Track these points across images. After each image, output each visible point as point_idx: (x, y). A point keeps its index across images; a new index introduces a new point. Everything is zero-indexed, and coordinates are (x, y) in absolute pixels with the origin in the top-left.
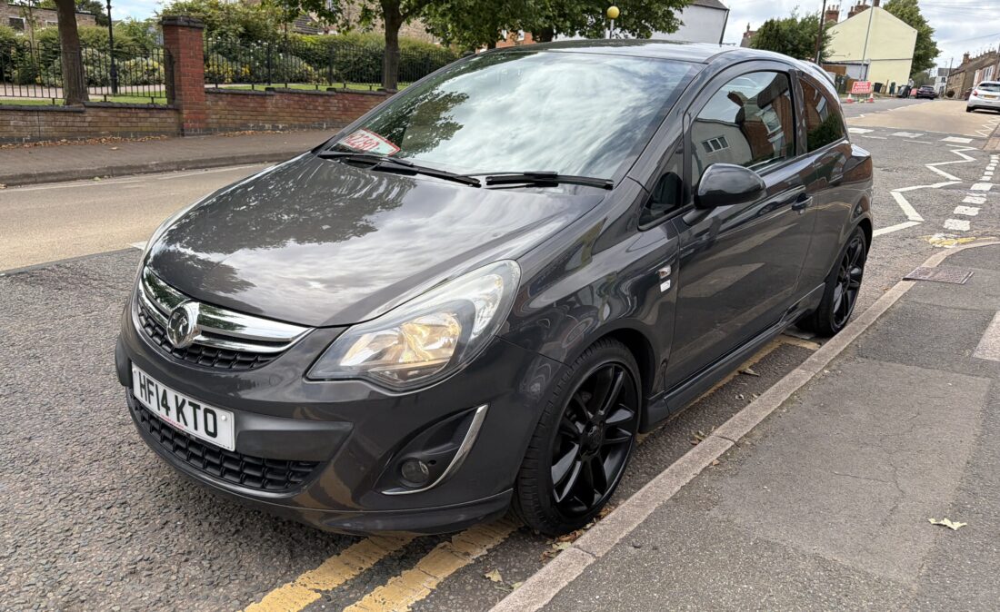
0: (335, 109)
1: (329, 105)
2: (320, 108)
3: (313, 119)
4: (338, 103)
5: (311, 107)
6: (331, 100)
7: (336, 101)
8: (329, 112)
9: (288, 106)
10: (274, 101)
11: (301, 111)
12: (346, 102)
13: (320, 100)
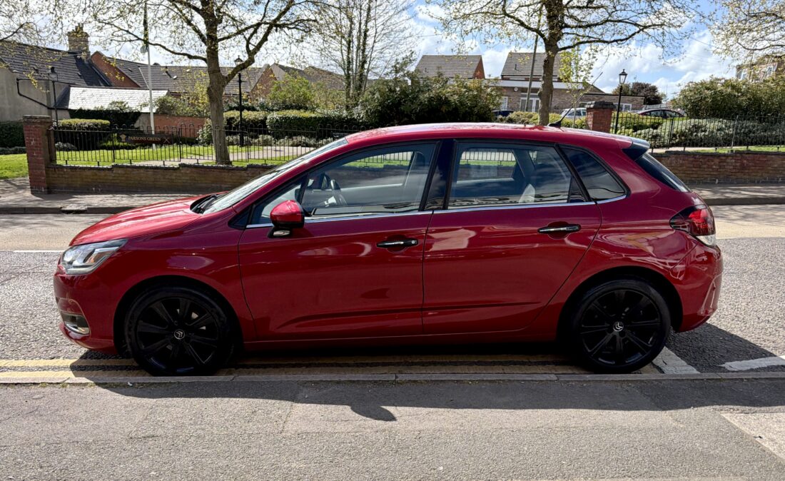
0: (731, 167)
1: (725, 164)
2: (714, 167)
3: (706, 176)
4: (735, 162)
5: (705, 166)
6: (728, 160)
7: (734, 161)
8: (721, 170)
9: (682, 165)
10: (669, 161)
11: (694, 169)
12: (745, 161)
13: (717, 161)
